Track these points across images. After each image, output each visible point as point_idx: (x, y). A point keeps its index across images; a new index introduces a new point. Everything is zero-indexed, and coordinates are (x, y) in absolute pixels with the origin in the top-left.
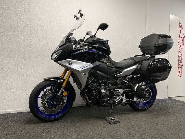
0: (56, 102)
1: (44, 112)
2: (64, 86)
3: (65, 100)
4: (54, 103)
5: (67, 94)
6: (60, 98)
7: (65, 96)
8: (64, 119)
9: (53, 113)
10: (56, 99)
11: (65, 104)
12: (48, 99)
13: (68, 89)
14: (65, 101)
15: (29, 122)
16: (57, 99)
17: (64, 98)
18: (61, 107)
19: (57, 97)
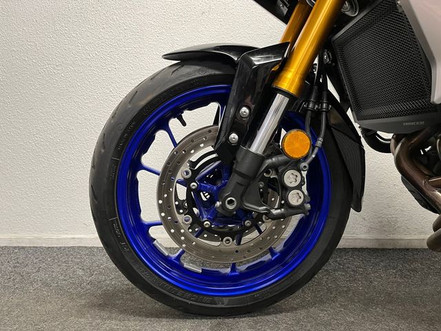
0: (241, 199)
1: (173, 256)
2: (292, 90)
3: (299, 187)
4: (223, 206)
5: (313, 146)
6: (263, 179)
7: (294, 164)
8: (292, 309)
9: (228, 270)
10: (235, 179)
11: (295, 220)
12: (192, 179)
13: (317, 114)
14: (295, 198)
15: (107, 302)
16: (241, 174)
17: (291, 178)
18: (272, 233)
19: (244, 166)
